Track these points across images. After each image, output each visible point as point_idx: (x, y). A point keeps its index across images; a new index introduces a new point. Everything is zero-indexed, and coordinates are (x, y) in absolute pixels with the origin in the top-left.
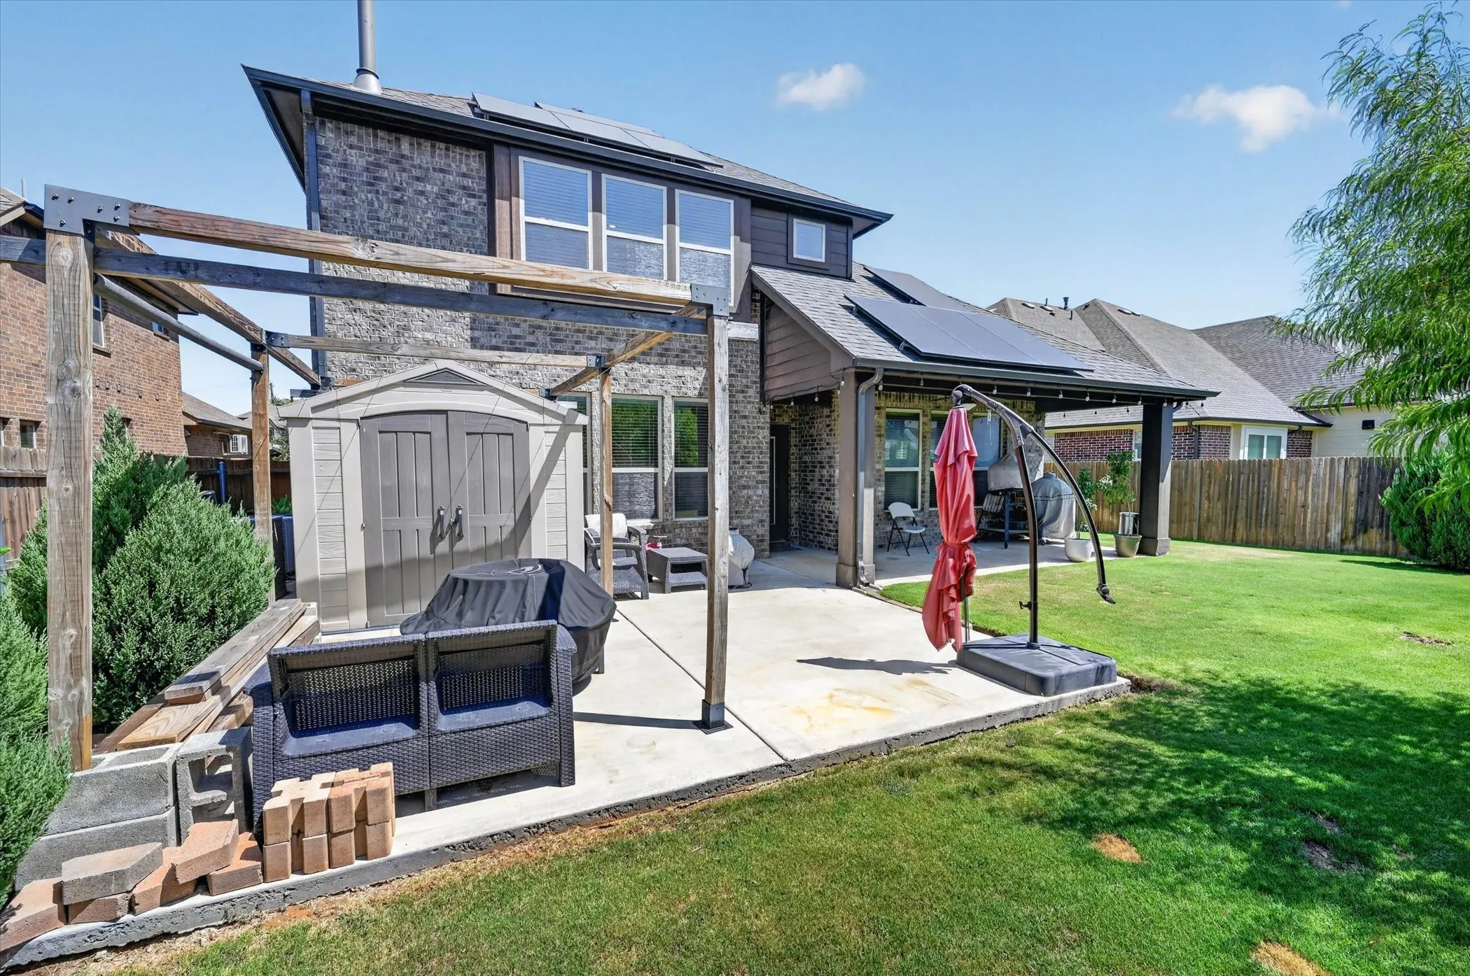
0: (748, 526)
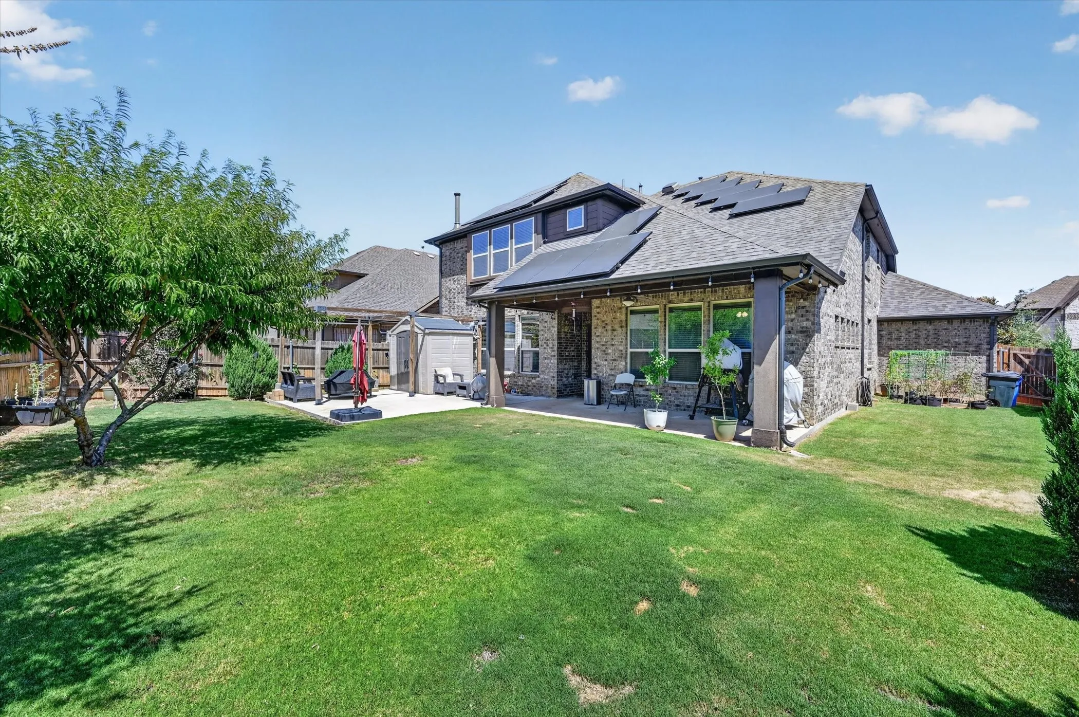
0: (547, 379)
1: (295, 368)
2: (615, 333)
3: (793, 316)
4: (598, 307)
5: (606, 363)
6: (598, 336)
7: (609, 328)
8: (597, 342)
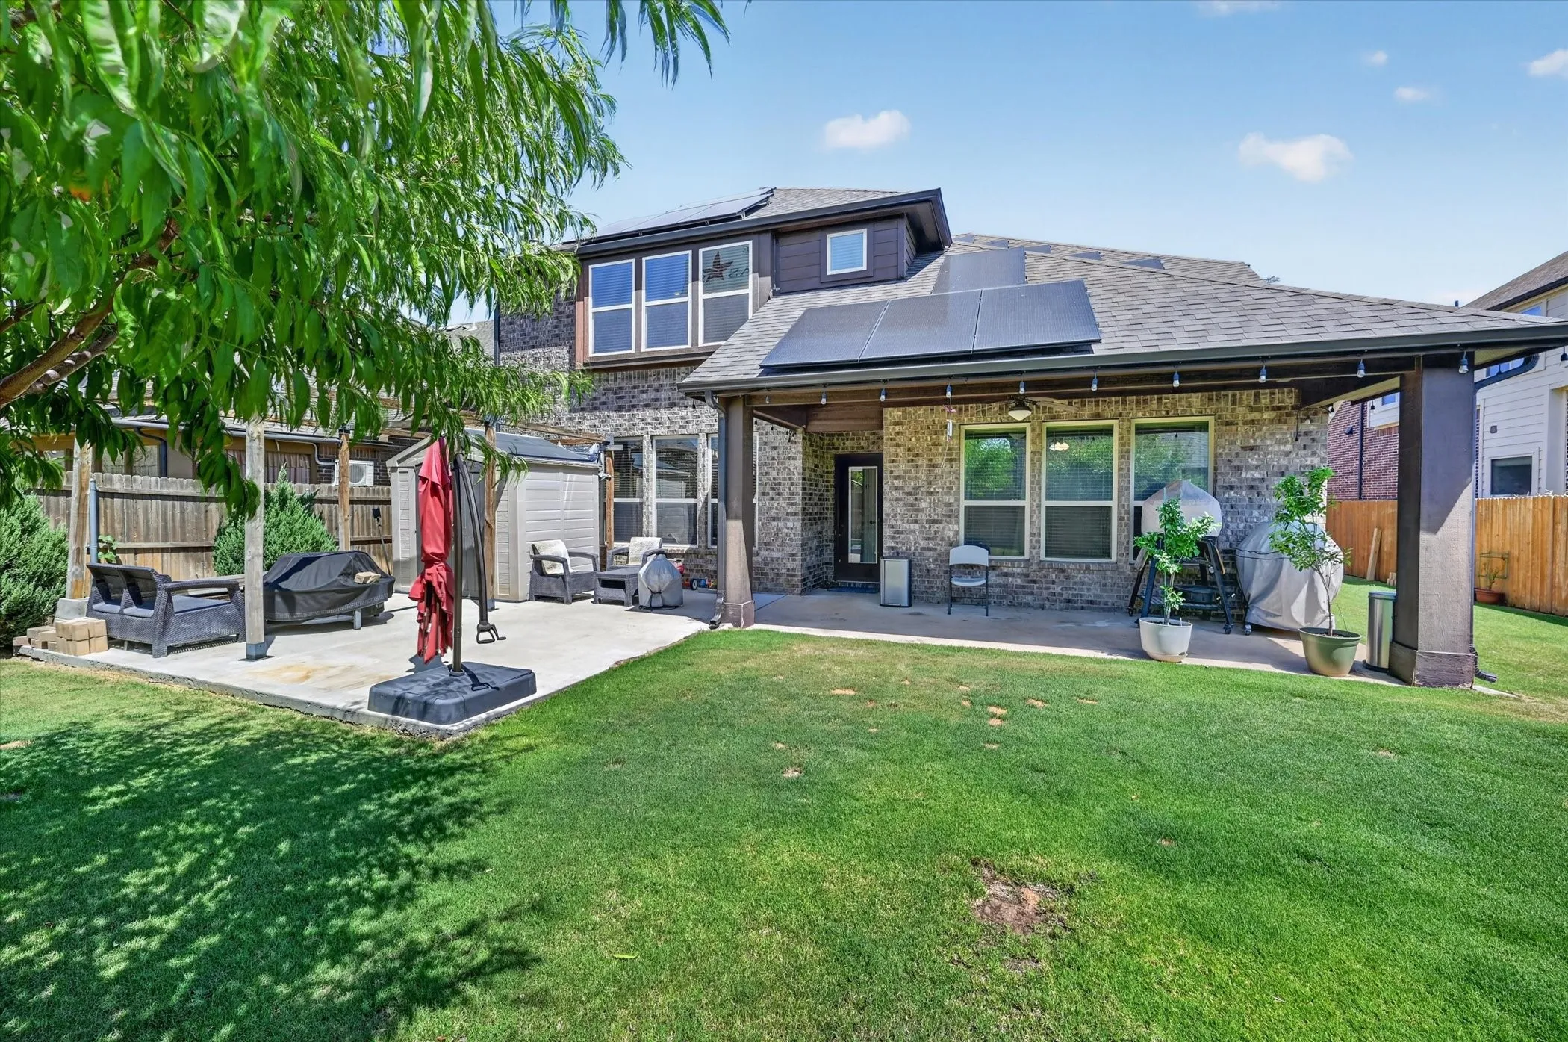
0: (777, 559)
1: (105, 550)
2: (937, 471)
3: (1289, 447)
4: (897, 424)
5: (917, 526)
6: (896, 477)
7: (923, 461)
8: (897, 488)
